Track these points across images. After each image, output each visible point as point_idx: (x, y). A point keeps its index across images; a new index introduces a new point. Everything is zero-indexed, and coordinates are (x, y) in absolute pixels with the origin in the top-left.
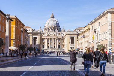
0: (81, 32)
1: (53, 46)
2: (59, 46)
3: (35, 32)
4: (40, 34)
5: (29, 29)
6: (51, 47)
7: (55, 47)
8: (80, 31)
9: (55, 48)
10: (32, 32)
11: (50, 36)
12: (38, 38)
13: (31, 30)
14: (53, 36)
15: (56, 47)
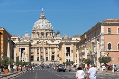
0: (78, 41)
1: (45, 58)
2: (53, 57)
3: (23, 42)
4: (29, 44)
5: (15, 39)
6: (42, 59)
7: (47, 58)
9: (47, 60)
10: (19, 42)
11: (41, 44)
12: (26, 49)
13: (18, 39)
14: (45, 44)
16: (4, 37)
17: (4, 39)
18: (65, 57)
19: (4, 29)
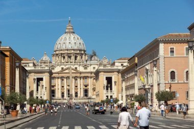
0: (124, 66)
1: (73, 92)
2: (86, 91)
3: (39, 69)
4: (48, 72)
5: (28, 63)
6: (69, 95)
7: (76, 93)
8: (122, 65)
9: (76, 96)
10: (33, 68)
12: (44, 79)
13: (31, 65)
14: (73, 71)
15: (79, 95)
16: (10, 62)
17: (10, 65)
18: (105, 91)
19: (10, 48)
